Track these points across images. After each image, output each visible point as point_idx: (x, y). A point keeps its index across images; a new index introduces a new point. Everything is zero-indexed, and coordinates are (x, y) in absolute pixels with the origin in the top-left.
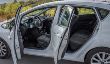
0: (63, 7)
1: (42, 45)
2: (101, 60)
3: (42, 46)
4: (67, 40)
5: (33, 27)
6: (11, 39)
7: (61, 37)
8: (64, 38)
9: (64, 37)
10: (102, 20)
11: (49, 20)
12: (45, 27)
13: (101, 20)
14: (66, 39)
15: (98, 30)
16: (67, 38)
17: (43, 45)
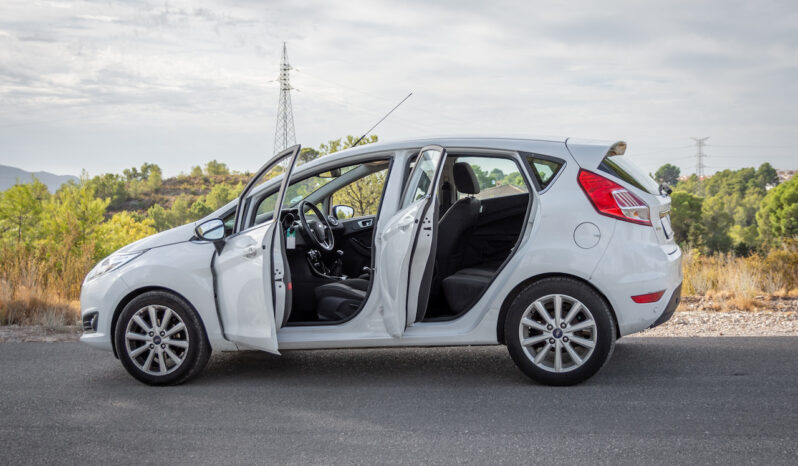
0: (413, 158)
1: (338, 310)
2: (552, 322)
3: (339, 314)
4: (431, 232)
5: (297, 246)
6: (264, 247)
7: (416, 221)
8: (424, 226)
9: (422, 222)
10: (543, 189)
11: (349, 231)
12: (341, 252)
13: (538, 190)
14: (429, 229)
15: (532, 224)
16: (431, 225)
17: (340, 308)
